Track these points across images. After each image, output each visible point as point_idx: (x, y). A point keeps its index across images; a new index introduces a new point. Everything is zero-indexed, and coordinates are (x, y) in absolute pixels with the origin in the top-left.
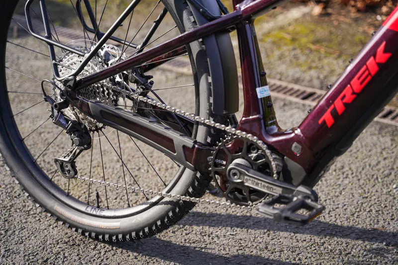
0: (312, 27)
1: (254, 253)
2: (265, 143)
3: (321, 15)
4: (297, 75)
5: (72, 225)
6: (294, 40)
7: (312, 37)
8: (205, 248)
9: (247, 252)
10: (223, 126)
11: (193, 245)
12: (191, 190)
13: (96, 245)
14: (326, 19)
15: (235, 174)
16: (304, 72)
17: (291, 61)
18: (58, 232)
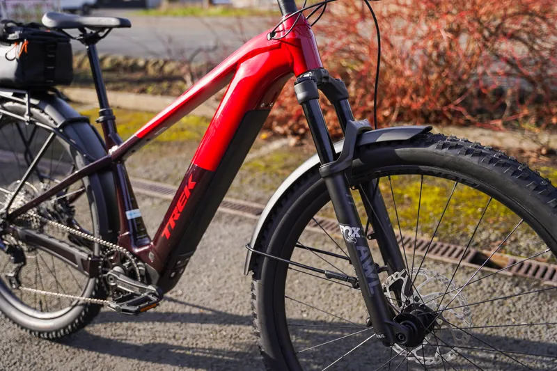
0: (286, 155)
1: (162, 342)
2: (132, 253)
3: (296, 145)
4: (260, 195)
5: (23, 327)
6: (267, 167)
7: (282, 164)
8: (126, 340)
9: (158, 340)
10: (111, 244)
11: (117, 338)
12: (94, 293)
13: (39, 342)
14: (299, 148)
15: (111, 279)
16: (265, 192)
17: (259, 185)
18: (14, 332)
